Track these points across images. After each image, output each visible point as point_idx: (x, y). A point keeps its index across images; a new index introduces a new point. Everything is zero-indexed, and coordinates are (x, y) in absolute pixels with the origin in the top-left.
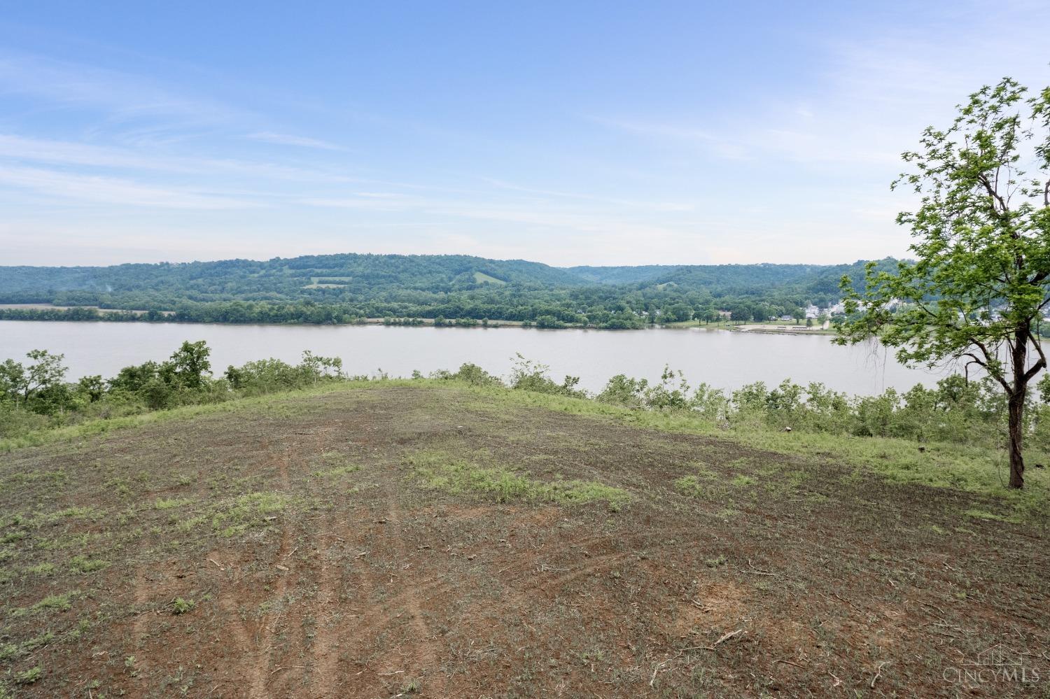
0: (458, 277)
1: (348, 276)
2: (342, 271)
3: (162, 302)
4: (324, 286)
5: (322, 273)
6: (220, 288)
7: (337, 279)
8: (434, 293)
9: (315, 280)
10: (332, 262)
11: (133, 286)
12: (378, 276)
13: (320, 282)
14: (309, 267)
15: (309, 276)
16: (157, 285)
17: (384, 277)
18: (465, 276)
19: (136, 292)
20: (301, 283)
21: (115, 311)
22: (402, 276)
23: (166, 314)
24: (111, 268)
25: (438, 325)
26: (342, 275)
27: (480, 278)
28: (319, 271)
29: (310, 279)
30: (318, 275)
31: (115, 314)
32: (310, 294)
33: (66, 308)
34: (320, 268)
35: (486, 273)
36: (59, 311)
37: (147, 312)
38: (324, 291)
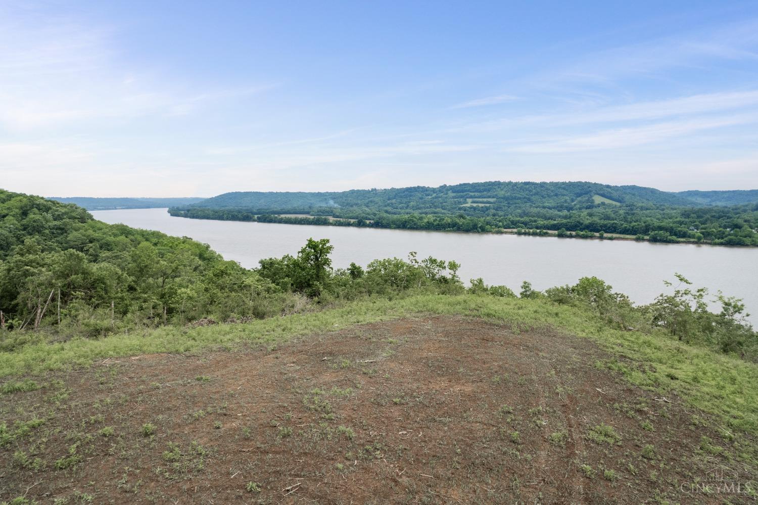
0: (579, 199)
1: (493, 197)
2: (489, 194)
3: (368, 214)
4: (475, 205)
5: (474, 195)
6: (406, 205)
7: (485, 200)
8: (559, 211)
9: (469, 200)
10: (482, 188)
11: (354, 204)
12: (515, 198)
13: (473, 202)
14: (466, 191)
15: (465, 198)
16: (368, 204)
17: (520, 198)
18: (585, 198)
19: (355, 208)
20: (460, 203)
21: (339, 219)
22: (533, 198)
23: (368, 222)
24: (344, 193)
25: (560, 236)
26: (489, 197)
27: (598, 200)
28: (472, 194)
29: (466, 200)
30: (471, 197)
31: (339, 221)
32: (465, 211)
33: (313, 217)
34: (473, 192)
35: (603, 195)
36: (309, 218)
37: (357, 220)
38: (475, 209)
